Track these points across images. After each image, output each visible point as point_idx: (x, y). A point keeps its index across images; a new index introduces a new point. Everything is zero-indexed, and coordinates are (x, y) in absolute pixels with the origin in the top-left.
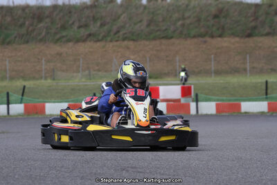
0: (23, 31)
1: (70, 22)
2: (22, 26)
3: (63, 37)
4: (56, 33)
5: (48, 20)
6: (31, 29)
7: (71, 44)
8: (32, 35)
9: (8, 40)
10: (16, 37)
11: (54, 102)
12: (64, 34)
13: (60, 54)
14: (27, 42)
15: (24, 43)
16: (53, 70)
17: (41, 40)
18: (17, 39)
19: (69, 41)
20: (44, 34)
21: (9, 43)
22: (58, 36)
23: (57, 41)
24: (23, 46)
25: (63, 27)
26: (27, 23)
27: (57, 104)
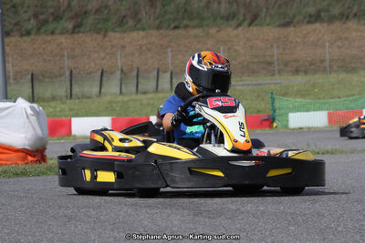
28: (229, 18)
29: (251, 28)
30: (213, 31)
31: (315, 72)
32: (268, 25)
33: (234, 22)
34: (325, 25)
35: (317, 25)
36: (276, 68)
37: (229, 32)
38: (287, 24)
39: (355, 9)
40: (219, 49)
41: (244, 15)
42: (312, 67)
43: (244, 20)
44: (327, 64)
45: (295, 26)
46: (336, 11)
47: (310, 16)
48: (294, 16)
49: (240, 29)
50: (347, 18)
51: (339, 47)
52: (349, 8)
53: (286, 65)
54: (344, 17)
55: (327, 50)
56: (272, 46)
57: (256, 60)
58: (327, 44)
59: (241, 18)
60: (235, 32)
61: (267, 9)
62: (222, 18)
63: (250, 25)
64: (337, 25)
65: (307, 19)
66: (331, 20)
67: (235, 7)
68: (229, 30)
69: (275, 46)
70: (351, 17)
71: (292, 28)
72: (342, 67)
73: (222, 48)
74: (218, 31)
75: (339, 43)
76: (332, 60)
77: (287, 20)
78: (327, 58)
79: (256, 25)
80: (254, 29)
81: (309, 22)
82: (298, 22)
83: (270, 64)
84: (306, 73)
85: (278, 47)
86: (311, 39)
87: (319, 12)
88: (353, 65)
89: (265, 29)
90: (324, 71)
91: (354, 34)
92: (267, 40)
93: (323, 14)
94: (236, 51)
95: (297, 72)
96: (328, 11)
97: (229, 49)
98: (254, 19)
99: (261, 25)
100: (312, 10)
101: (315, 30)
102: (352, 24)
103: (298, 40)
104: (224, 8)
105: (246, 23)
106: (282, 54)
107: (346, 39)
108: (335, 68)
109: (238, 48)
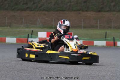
1: (20, 2)
3: (16, 8)
4: (12, 6)
7: (19, 12)
11: (10, 37)
13: (14, 16)
16: (11, 23)
17: (6, 9)
19: (18, 10)
20: (7, 6)
22: (13, 8)
23: (13, 10)
25: (16, 4)
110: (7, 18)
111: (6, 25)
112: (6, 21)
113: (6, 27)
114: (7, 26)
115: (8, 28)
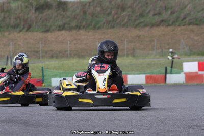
0: (110, 18)
1: (147, 11)
2: (109, 14)
3: (141, 23)
4: (135, 20)
5: (129, 10)
6: (116, 16)
7: (147, 28)
8: (117, 22)
9: (98, 26)
10: (104, 23)
11: (134, 74)
12: (142, 20)
13: (139, 36)
14: (113, 27)
15: (110, 28)
16: (134, 49)
17: (124, 26)
18: (105, 25)
19: (146, 26)
20: (126, 20)
21: (99, 28)
22: (137, 22)
23: (136, 26)
24: (110, 30)
25: (142, 15)
26: (113, 12)
27: (137, 76)
28: (15, 27)
29: (27, 33)
30: (6, 34)
31: (62, 57)
32: (37, 31)
33: (18, 29)
34: (68, 32)
35: (63, 32)
36: (41, 55)
37: (15, 35)
38: (47, 31)
39: (84, 23)
40: (10, 43)
41: (24, 25)
42: (60, 54)
43: (23, 28)
44: (69, 53)
45: (51, 32)
46: (74, 24)
47: (59, 27)
48: (51, 26)
49: (21, 33)
50: (79, 28)
51: (75, 44)
52: (80, 23)
53: (46, 53)
54: (78, 27)
55: (69, 45)
56: (39, 43)
57: (30, 50)
58: (69, 42)
59: (22, 27)
60: (19, 35)
61: (36, 23)
62: (12, 27)
63: (27, 31)
64: (74, 32)
65: (58, 28)
66: (71, 29)
67: (18, 21)
68: (15, 33)
69: (40, 42)
70: (81, 27)
71: (49, 33)
72: (76, 54)
73: (11, 43)
74: (9, 34)
75: (75, 42)
76: (71, 51)
77: (47, 28)
78: (69, 50)
79: (30, 31)
80: (29, 34)
81: (59, 30)
82: (53, 30)
83: (37, 52)
84: (57, 57)
85: (42, 43)
86: (60, 39)
87: (64, 24)
88: (82, 54)
89: (35, 33)
90: (67, 57)
91: (83, 37)
92: (36, 39)
93: (66, 26)
94: (19, 45)
95: (52, 57)
96: (69, 24)
97: (15, 44)
98: (29, 28)
99: (33, 31)
100: (60, 23)
101: (62, 35)
102: (82, 32)
103: (53, 39)
104: (13, 21)
105: (25, 30)
106: (44, 47)
107: (79, 39)
108: (73, 55)
109: (20, 43)
110: (126, 40)
111: (126, 53)
112: (126, 47)
113: (125, 57)
114: (128, 55)
115: (130, 57)
